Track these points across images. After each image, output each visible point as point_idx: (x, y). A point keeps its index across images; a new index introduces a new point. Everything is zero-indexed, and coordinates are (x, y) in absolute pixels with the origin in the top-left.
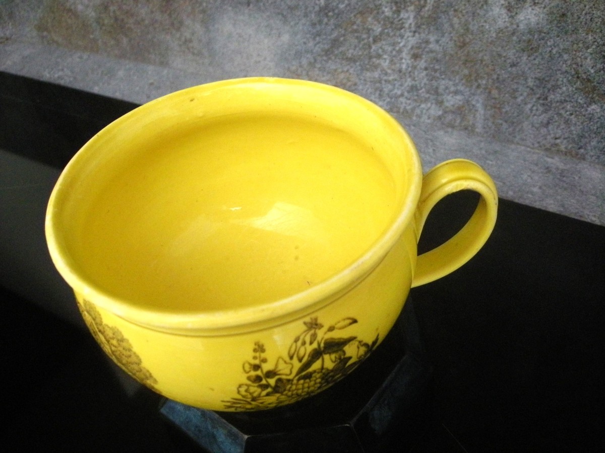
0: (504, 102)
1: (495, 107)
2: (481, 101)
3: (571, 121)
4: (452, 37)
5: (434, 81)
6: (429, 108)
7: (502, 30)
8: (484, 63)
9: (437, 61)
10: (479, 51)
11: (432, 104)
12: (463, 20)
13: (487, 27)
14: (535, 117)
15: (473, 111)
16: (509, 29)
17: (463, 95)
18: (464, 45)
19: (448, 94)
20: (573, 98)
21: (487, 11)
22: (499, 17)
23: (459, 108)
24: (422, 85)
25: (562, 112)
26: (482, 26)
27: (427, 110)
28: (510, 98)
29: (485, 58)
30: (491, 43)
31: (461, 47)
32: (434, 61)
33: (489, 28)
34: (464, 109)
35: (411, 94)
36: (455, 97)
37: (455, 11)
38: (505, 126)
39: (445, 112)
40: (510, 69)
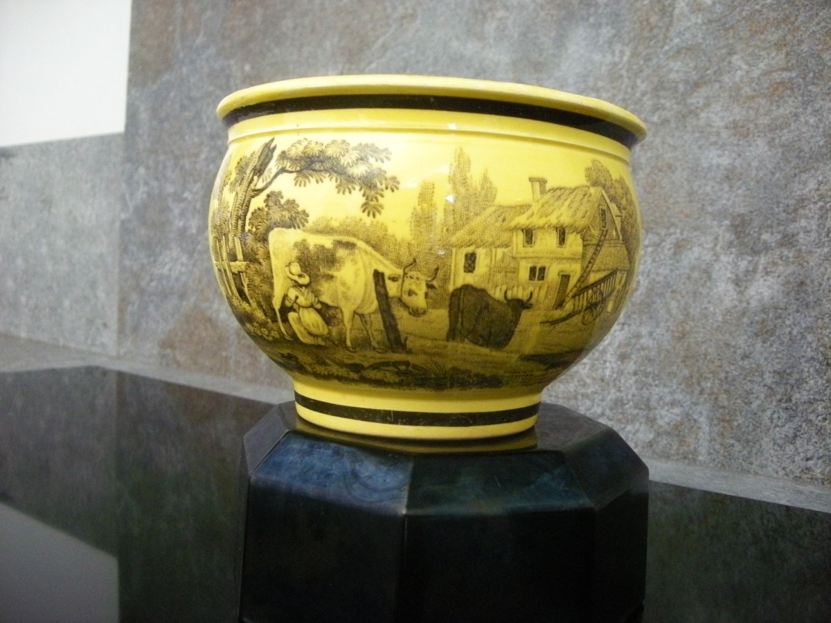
0: (735, 410)
1: (723, 421)
2: (705, 413)
3: (825, 429)
4: (668, 326)
5: (644, 390)
6: (638, 431)
7: (729, 312)
8: (708, 357)
9: (650, 360)
10: (702, 343)
11: (641, 424)
12: (682, 302)
13: (712, 309)
14: (778, 429)
15: (695, 429)
16: (738, 309)
17: (681, 406)
18: (683, 336)
19: (663, 408)
20: (825, 395)
21: (711, 288)
22: (725, 295)
23: (676, 427)
24: (630, 397)
25: (812, 417)
26: (706, 308)
27: (634, 434)
28: (743, 404)
29: (710, 350)
30: (716, 330)
31: (680, 339)
32: (646, 362)
33: (714, 310)
34: (683, 427)
35: (615, 411)
36: (671, 411)
37: (673, 292)
38: (738, 447)
39: (658, 434)
40: (741, 363)
